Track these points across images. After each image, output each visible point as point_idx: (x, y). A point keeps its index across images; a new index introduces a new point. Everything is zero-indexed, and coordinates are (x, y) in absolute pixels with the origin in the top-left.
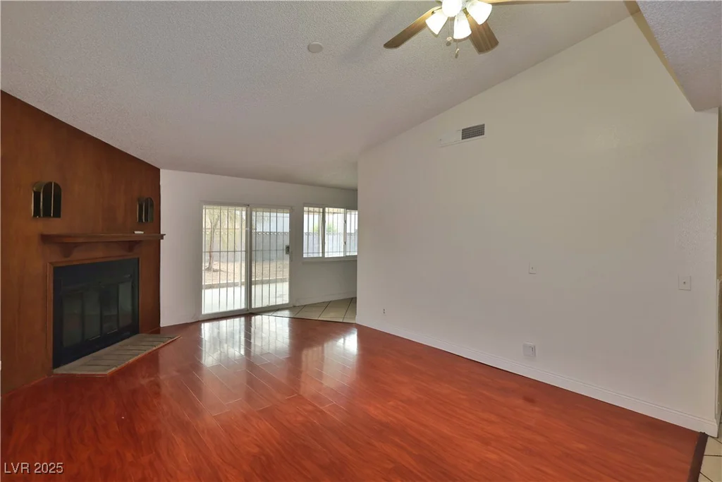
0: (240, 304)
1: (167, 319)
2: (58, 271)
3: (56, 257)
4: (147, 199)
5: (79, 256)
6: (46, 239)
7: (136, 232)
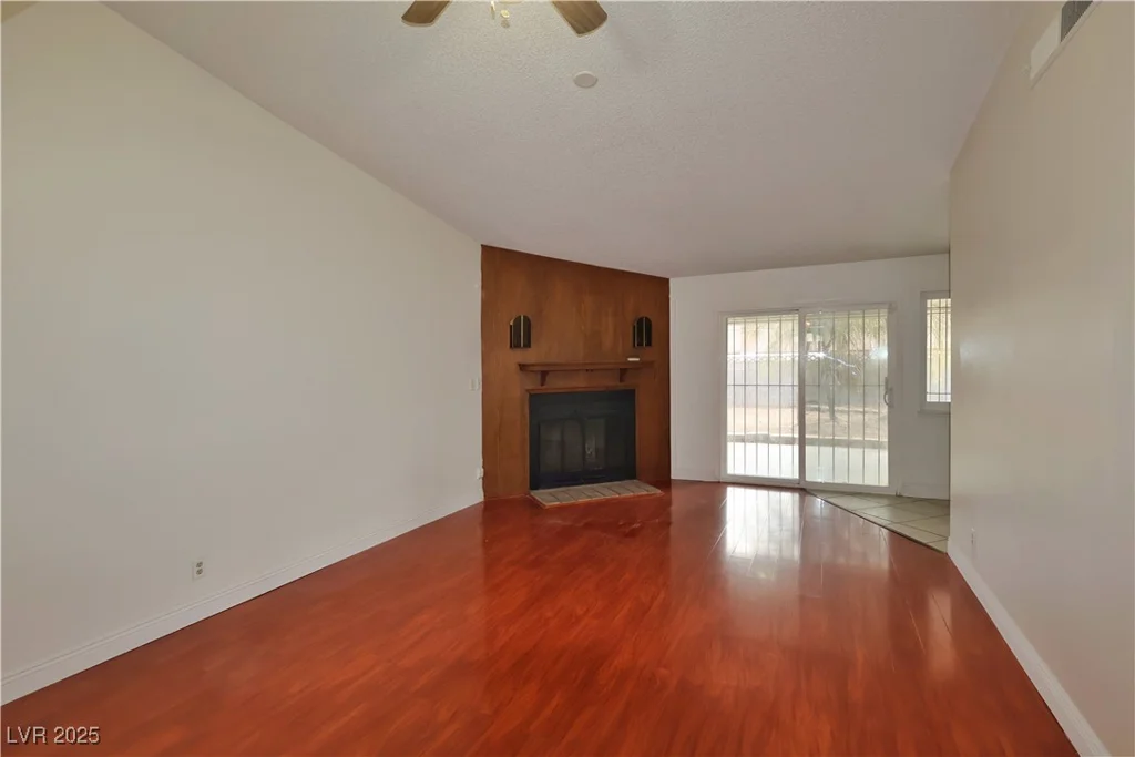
0: (790, 472)
1: (680, 469)
2: (536, 400)
3: (532, 383)
4: (641, 319)
5: (557, 384)
6: (523, 367)
7: (630, 359)
